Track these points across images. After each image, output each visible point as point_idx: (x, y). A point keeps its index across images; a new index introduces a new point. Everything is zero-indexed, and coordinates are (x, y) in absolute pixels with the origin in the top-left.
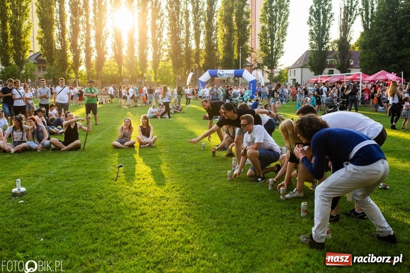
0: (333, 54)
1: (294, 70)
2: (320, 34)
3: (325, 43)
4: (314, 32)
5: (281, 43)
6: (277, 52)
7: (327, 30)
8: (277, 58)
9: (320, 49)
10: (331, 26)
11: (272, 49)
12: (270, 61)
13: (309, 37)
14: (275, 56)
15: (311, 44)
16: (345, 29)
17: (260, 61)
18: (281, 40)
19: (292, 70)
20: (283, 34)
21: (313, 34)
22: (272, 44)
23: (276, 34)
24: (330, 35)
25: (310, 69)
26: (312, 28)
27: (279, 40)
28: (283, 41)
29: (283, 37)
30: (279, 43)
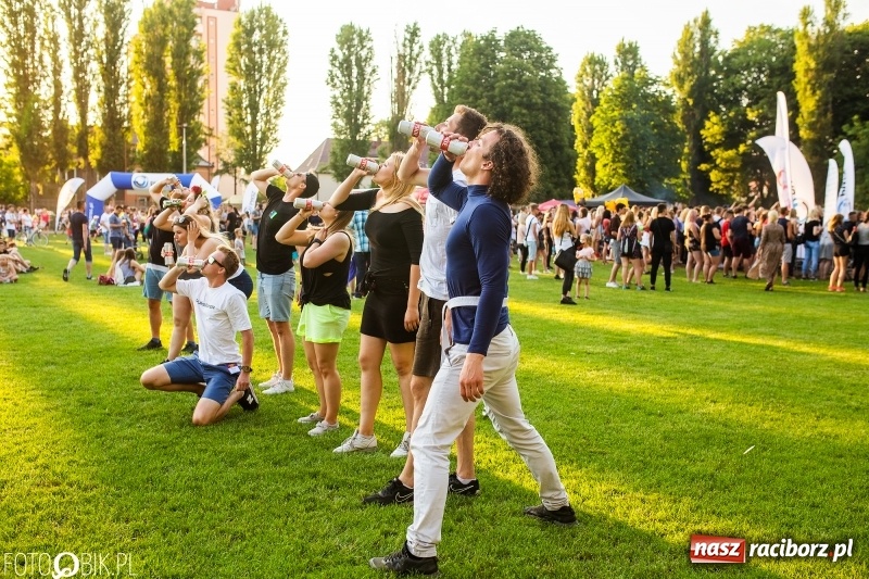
0: (379, 148)
2: (352, 108)
3: (363, 125)
4: (340, 101)
5: (273, 121)
6: (264, 140)
7: (366, 99)
8: (266, 153)
9: (354, 137)
10: (373, 89)
11: (254, 133)
12: (250, 157)
14: (261, 148)
15: (335, 125)
16: (401, 99)
17: (230, 157)
18: (273, 114)
20: (277, 102)
21: (338, 105)
22: (254, 123)
23: (261, 102)
24: (371, 109)
25: (335, 176)
26: (338, 95)
27: (268, 113)
28: (277, 117)
29: (276, 107)
30: (268, 121)
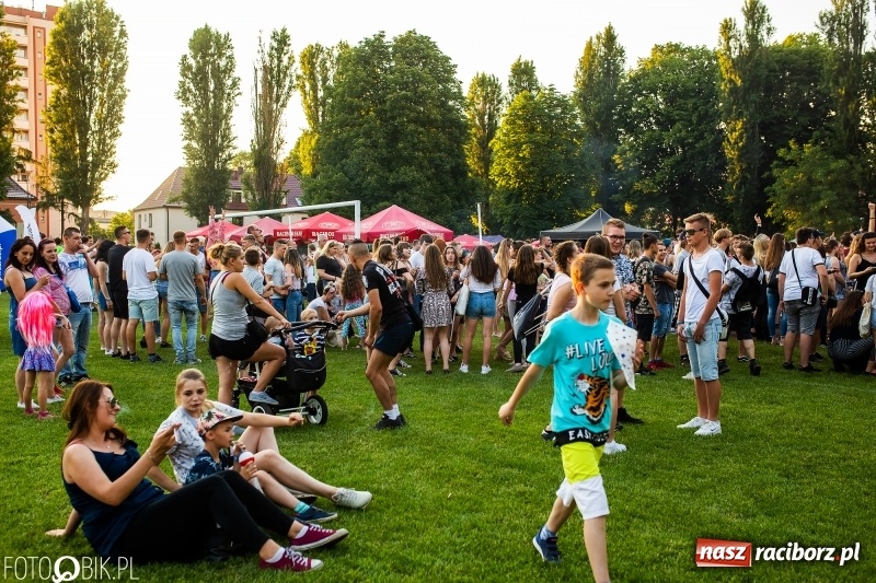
0: (241, 177)
1: (147, 213)
2: (209, 128)
3: (222, 149)
4: (194, 118)
5: (108, 141)
6: (97, 164)
7: (226, 117)
8: (101, 180)
9: (211, 163)
10: (234, 108)
11: (84, 156)
12: (78, 182)
13: (181, 129)
14: (93, 175)
15: (188, 147)
16: (267, 120)
17: (53, 186)
18: (108, 133)
19: (143, 213)
20: (112, 118)
21: (192, 123)
22: (84, 145)
23: (93, 117)
24: (233, 129)
25: (188, 209)
26: (191, 111)
27: (101, 131)
28: (114, 135)
29: (112, 125)
30: (102, 142)
